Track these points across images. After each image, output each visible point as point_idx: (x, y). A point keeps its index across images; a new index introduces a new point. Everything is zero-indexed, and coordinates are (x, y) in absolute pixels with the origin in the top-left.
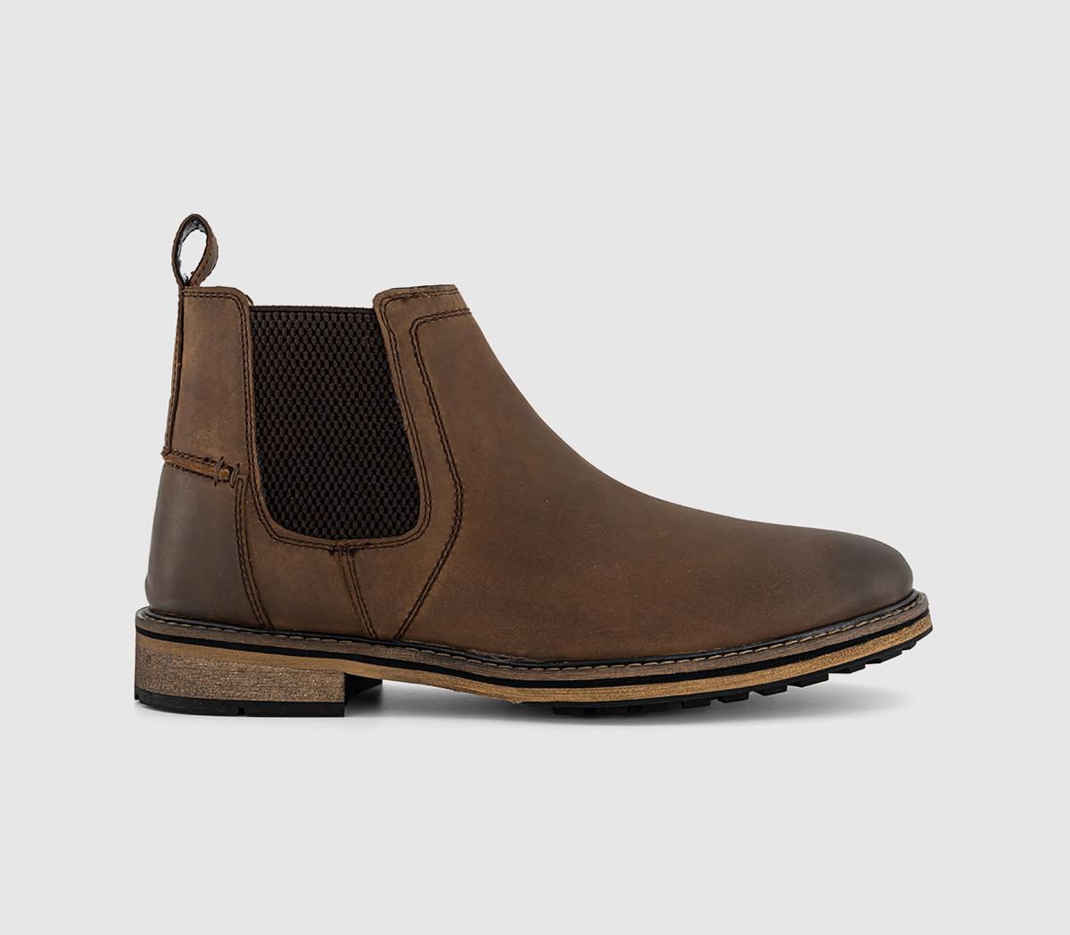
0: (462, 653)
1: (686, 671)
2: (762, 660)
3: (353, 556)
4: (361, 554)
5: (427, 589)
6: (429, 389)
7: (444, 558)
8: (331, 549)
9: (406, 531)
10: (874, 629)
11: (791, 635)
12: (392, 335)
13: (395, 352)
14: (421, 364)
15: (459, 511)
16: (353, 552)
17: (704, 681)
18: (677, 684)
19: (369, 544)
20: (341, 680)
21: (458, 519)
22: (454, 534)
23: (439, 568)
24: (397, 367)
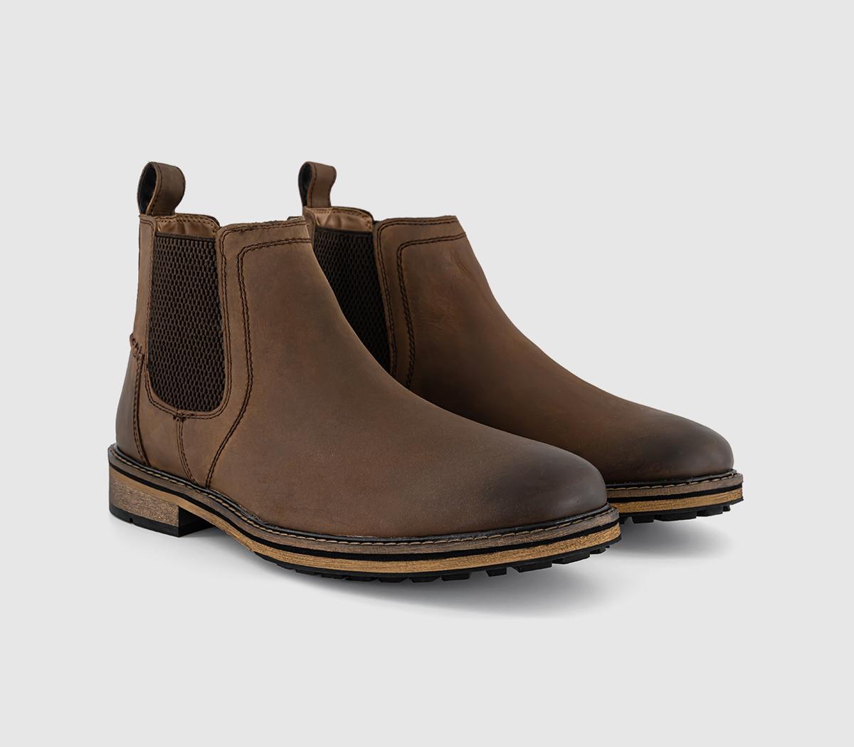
0: (236, 506)
1: (340, 551)
2: (398, 553)
3: (183, 421)
4: (187, 422)
5: (219, 453)
6: (245, 303)
7: (231, 433)
8: (175, 414)
9: (214, 409)
10: (501, 543)
11: (428, 536)
12: (224, 259)
13: (223, 272)
14: (241, 282)
15: (247, 397)
16: (183, 419)
17: (353, 562)
18: (333, 560)
19: (193, 415)
20: (177, 511)
21: (245, 404)
22: (240, 416)
23: (227, 439)
24: (224, 283)
